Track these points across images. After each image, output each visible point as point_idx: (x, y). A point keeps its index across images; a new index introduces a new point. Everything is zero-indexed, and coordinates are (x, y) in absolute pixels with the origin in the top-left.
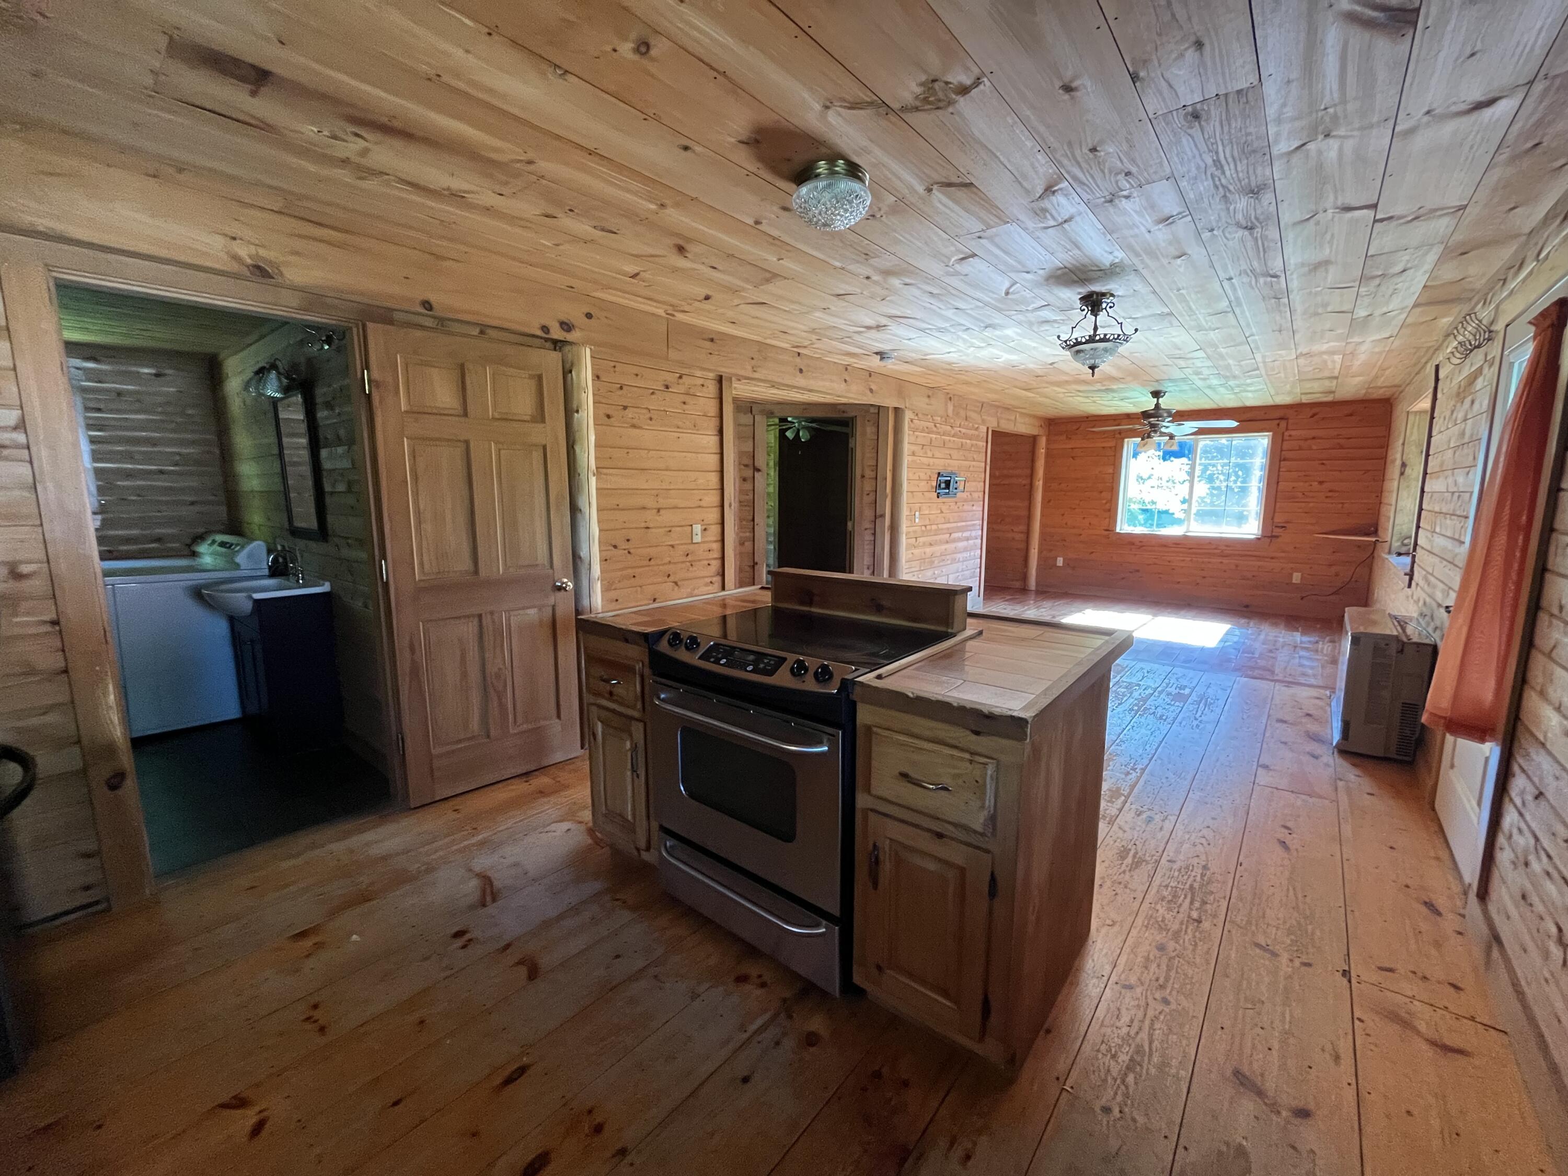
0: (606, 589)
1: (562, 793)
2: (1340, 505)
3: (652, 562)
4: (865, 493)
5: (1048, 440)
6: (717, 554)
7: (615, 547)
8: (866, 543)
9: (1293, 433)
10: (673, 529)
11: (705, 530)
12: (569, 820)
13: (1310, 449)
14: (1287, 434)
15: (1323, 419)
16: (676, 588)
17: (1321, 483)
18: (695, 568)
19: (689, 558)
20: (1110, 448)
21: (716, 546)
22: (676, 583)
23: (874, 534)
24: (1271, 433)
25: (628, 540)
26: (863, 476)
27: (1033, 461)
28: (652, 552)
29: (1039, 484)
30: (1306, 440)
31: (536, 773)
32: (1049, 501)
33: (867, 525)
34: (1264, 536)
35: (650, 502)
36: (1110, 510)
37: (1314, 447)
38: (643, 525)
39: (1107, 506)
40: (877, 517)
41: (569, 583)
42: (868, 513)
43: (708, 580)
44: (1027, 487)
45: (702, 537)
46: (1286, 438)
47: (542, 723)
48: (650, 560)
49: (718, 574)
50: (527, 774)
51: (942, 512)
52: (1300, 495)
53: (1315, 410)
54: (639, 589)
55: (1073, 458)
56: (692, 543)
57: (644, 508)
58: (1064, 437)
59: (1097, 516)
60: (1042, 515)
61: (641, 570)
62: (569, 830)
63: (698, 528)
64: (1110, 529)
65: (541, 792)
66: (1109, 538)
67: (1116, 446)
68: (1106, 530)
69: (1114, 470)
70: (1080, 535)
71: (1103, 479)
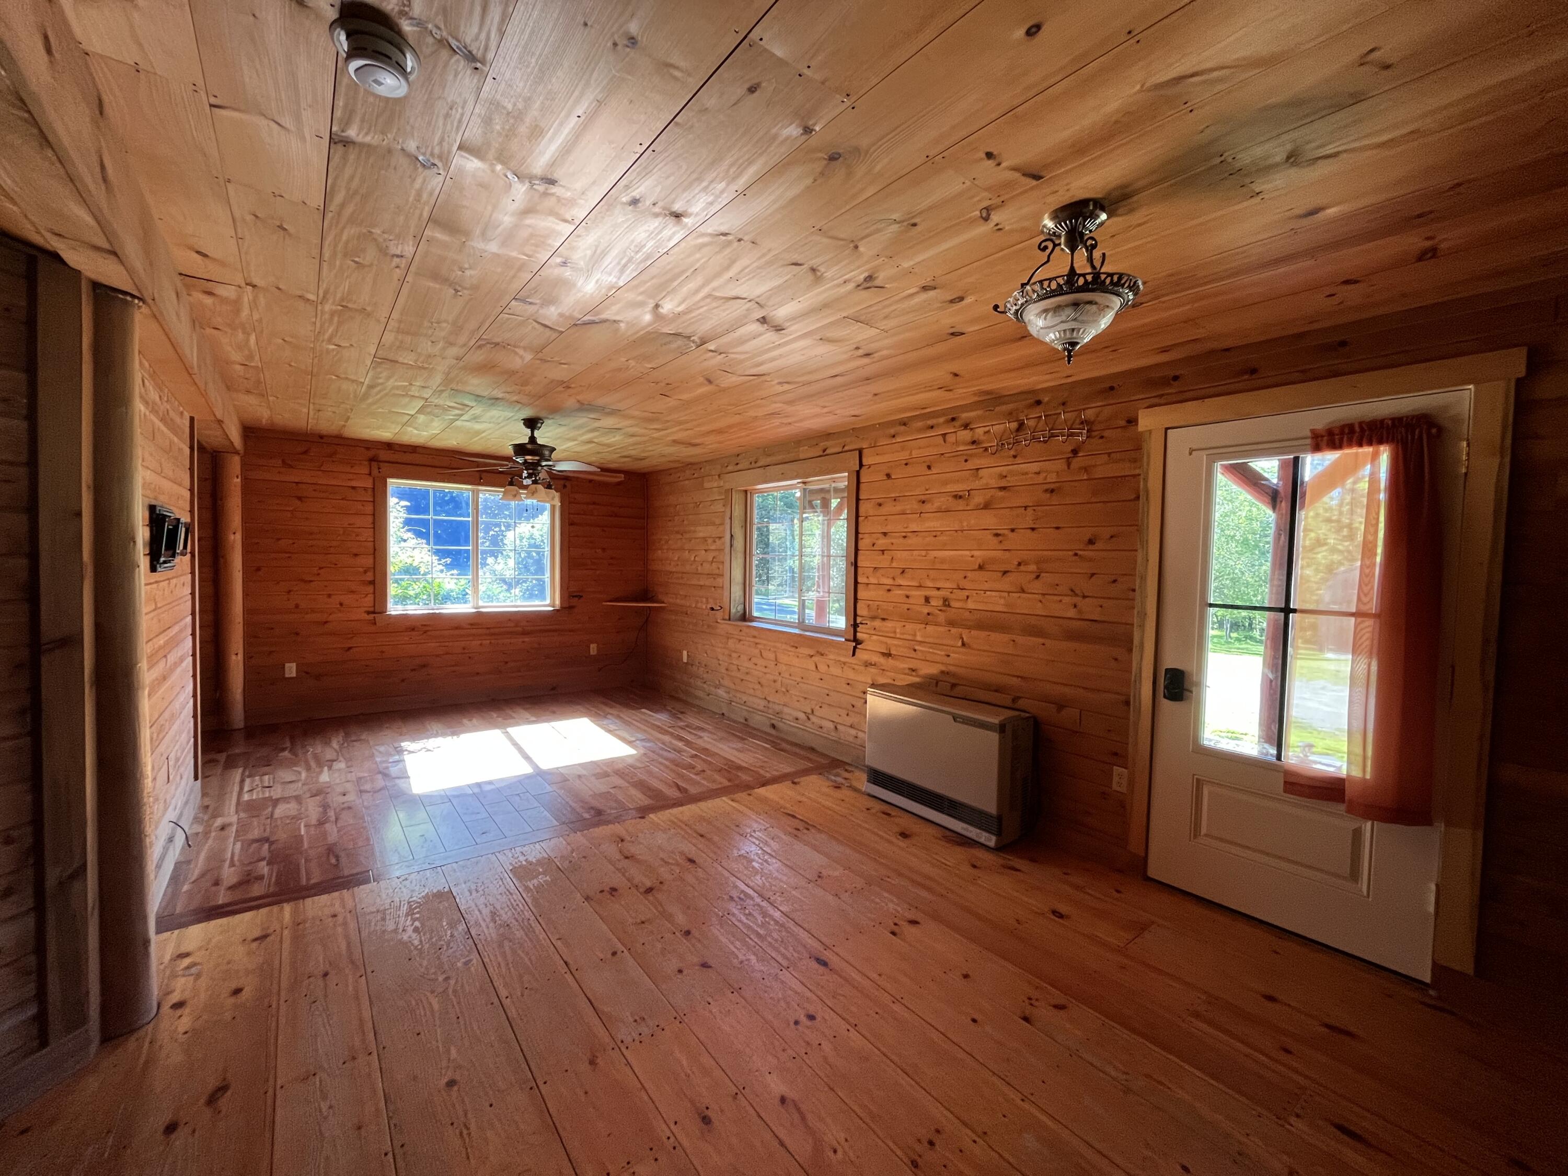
2: (619, 573)
9: (577, 496)
13: (592, 514)
14: (571, 496)
15: (599, 485)
30: (588, 504)
34: (563, 608)
36: (372, 580)
37: (595, 513)
39: (369, 576)
46: (572, 500)
52: (588, 562)
55: (300, 498)
58: (277, 463)
64: (378, 610)
66: (375, 624)
67: (374, 488)
68: (368, 613)
69: (374, 523)
70: (326, 622)
71: (357, 535)
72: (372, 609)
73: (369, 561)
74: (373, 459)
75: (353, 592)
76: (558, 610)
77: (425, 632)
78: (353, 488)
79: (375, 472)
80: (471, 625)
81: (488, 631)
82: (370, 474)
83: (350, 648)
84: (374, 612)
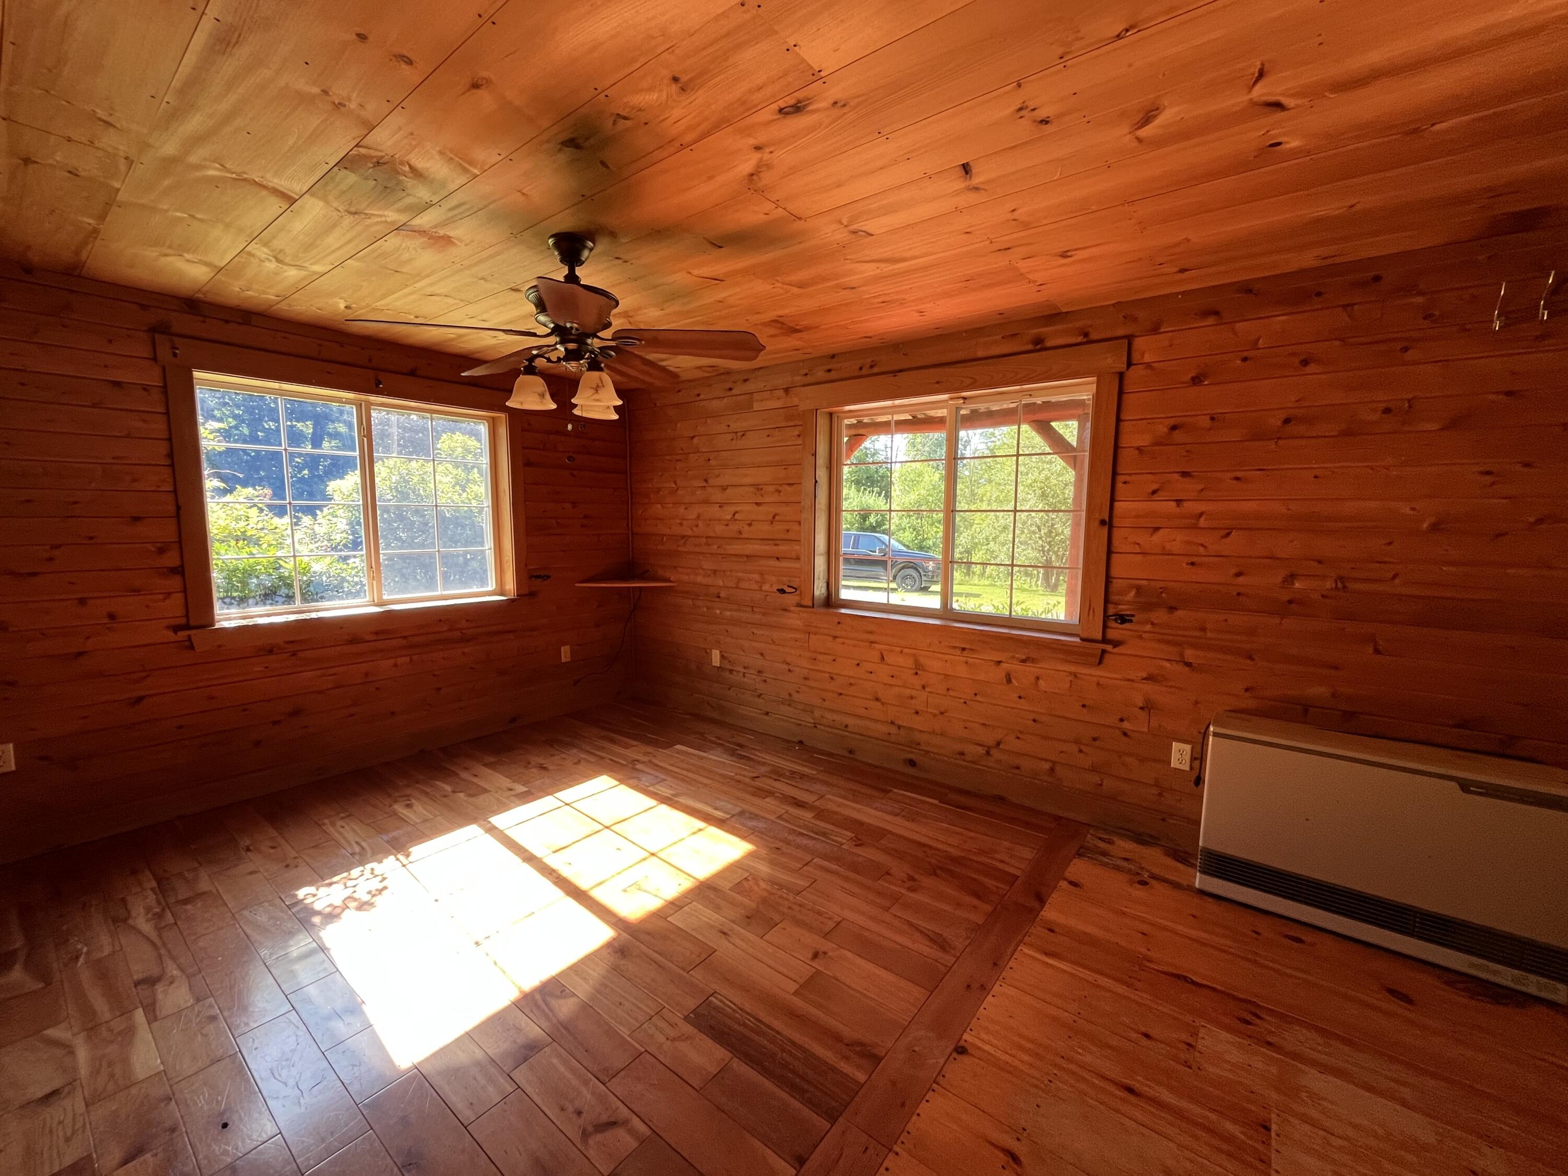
2: (596, 538)
13: (555, 449)
30: (549, 433)
37: (560, 448)
46: (525, 426)
52: (554, 522)
66: (192, 647)
67: (165, 387)
68: (176, 629)
69: (170, 455)
70: (80, 654)
71: (135, 480)
72: (183, 621)
73: (167, 532)
74: (158, 330)
75: (136, 591)
76: (512, 601)
77: (294, 654)
78: (117, 384)
79: (164, 353)
80: (377, 633)
81: (404, 642)
82: (155, 359)
83: (140, 699)
84: (187, 627)
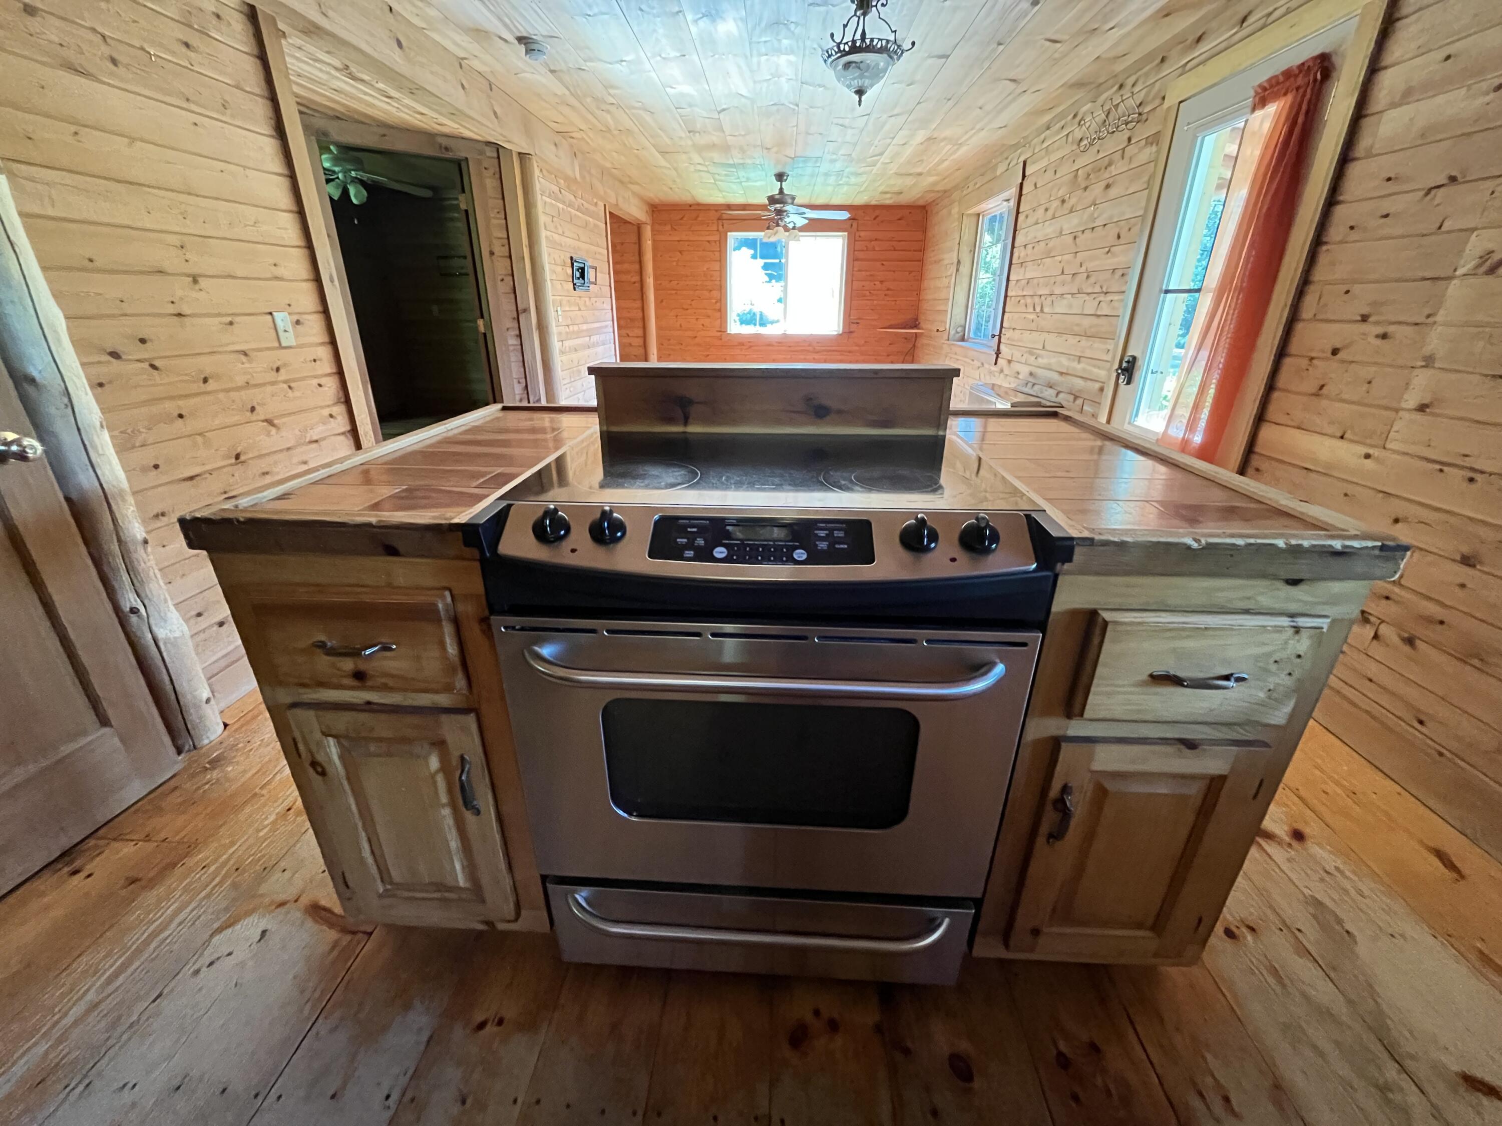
0: (123, 447)
1: (190, 862)
2: (893, 303)
3: (212, 385)
4: (500, 278)
5: (653, 230)
6: (328, 366)
7: (115, 355)
8: (511, 348)
9: (862, 234)
10: (237, 319)
11: (298, 322)
12: (248, 913)
13: (874, 250)
14: (857, 234)
15: (882, 222)
16: (273, 431)
17: (881, 282)
18: (297, 394)
19: (283, 375)
20: (715, 242)
21: (324, 353)
22: (270, 422)
23: (520, 336)
24: (846, 234)
25: (143, 341)
26: (492, 253)
27: (640, 254)
28: (207, 364)
29: (650, 281)
30: (871, 241)
31: (92, 842)
32: (662, 301)
33: (509, 323)
34: (844, 333)
35: (170, 260)
36: (720, 308)
37: (877, 249)
38: (172, 309)
39: (717, 306)
40: (519, 313)
41: (27, 441)
42: (507, 306)
43: (326, 412)
44: (638, 285)
45: (297, 336)
46: (857, 238)
47: (66, 749)
48: (205, 380)
49: (338, 402)
50: (67, 855)
51: (580, 310)
52: (867, 293)
53: (877, 212)
54: (199, 439)
55: (681, 252)
56: (281, 347)
57: (161, 272)
58: (668, 227)
59: (709, 317)
60: (657, 317)
61: (192, 401)
62: (264, 932)
63: (282, 319)
64: (722, 329)
65: (133, 881)
66: (724, 339)
67: (720, 241)
68: (718, 331)
70: (695, 337)
71: (711, 276)
73: (717, 295)
74: (720, 219)
76: (842, 334)
77: (751, 347)
78: (709, 242)
79: (721, 228)
80: (779, 343)
82: (718, 230)
84: (721, 331)
